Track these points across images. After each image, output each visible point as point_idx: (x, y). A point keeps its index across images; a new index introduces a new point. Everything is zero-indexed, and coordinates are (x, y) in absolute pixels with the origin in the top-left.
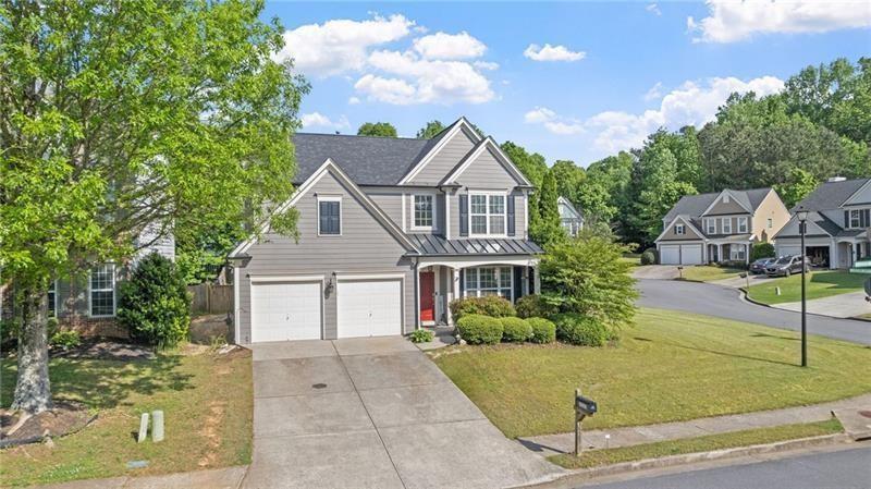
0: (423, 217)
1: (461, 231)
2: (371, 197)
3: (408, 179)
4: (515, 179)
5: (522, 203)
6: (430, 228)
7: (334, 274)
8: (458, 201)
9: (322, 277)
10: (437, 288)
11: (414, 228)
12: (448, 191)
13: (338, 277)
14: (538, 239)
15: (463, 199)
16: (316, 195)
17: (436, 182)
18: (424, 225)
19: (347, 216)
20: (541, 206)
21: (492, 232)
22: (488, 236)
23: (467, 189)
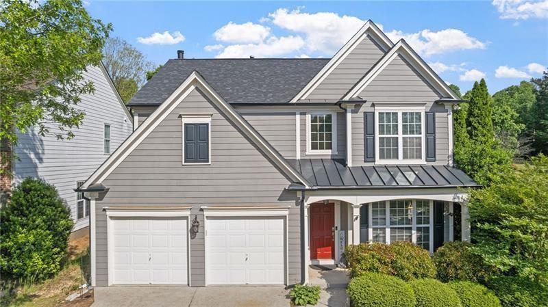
0: (321, 138)
1: (366, 156)
2: (246, 117)
3: (304, 95)
4: (435, 91)
5: (446, 121)
6: (329, 152)
7: (202, 210)
8: (362, 120)
9: (187, 213)
10: (337, 222)
11: (310, 151)
12: (350, 108)
13: (206, 213)
14: (466, 166)
15: (368, 118)
16: (180, 116)
17: (335, 98)
18: (322, 148)
19: (218, 140)
20: (469, 124)
21: (405, 157)
22: (401, 161)
23: (373, 105)
